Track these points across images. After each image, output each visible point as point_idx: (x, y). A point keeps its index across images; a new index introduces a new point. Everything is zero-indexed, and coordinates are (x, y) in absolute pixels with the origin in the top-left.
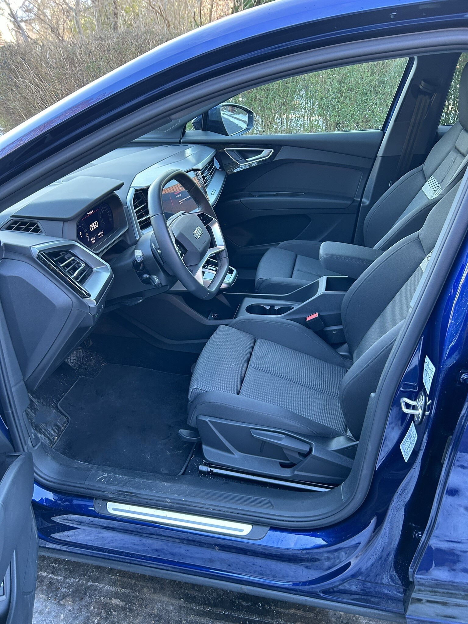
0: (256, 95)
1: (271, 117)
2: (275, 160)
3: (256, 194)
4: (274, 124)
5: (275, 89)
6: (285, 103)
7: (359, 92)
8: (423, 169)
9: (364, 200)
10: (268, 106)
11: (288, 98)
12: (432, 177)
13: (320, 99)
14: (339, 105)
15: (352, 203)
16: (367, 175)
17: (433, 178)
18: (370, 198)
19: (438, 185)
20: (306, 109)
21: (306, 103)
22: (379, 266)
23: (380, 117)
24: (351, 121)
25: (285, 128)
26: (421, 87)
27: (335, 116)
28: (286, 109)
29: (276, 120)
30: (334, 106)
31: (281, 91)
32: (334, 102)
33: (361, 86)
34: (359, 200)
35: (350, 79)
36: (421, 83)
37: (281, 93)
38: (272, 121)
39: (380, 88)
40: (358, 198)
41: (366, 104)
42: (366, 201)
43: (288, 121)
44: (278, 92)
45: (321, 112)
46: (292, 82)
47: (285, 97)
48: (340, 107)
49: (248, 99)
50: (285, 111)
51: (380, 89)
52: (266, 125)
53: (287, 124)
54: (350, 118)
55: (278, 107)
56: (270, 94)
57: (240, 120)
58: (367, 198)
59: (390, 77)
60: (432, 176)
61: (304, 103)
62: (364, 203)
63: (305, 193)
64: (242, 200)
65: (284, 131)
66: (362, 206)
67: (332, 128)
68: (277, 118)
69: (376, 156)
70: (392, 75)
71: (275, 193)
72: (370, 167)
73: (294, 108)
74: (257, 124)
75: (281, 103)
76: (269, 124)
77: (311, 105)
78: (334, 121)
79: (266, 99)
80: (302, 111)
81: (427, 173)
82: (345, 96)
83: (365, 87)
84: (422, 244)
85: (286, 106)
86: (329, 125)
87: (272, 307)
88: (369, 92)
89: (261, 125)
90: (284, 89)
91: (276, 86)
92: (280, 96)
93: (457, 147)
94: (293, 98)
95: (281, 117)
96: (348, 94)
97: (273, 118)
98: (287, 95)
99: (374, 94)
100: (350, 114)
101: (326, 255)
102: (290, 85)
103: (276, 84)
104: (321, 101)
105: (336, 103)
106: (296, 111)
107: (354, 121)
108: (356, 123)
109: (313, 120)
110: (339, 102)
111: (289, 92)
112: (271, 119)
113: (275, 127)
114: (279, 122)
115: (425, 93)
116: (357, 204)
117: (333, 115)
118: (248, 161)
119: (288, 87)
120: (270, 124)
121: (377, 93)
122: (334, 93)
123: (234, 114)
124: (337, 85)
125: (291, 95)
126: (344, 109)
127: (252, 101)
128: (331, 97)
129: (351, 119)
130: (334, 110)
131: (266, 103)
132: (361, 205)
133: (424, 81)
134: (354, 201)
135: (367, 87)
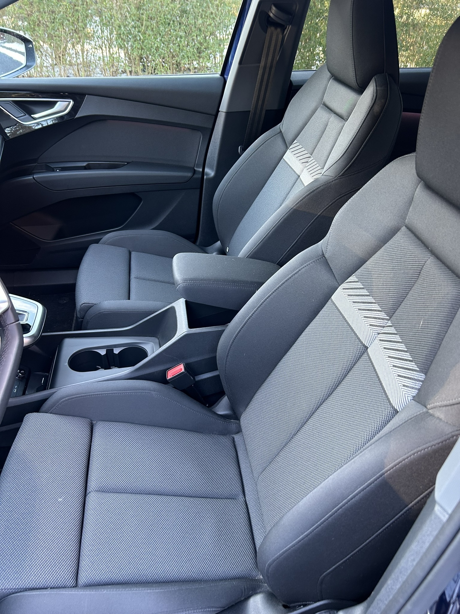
0: (38, 19)
1: (62, 47)
2: (77, 116)
3: (57, 166)
4: (67, 55)
5: (62, 13)
6: (77, 30)
7: (161, 21)
8: (281, 132)
9: (207, 170)
10: (56, 33)
11: (79, 24)
12: (296, 143)
13: (117, 28)
14: (141, 36)
15: (193, 176)
16: (208, 137)
17: (298, 144)
18: (215, 168)
19: (308, 155)
20: (103, 38)
21: (102, 32)
22: (268, 298)
23: (187, 51)
24: (157, 55)
25: (81, 60)
26: (271, 15)
27: (138, 48)
28: (80, 38)
29: (69, 50)
30: (135, 36)
31: (70, 15)
32: (134, 31)
33: (162, 15)
34: (201, 170)
35: (149, 5)
36: (270, 9)
37: (70, 17)
38: (64, 51)
39: (183, 18)
40: (200, 168)
41: (171, 36)
42: (210, 172)
43: (84, 52)
44: (66, 16)
45: (121, 43)
46: (81, 4)
47: (76, 23)
48: (142, 38)
49: (29, 23)
50: (78, 40)
51: (183, 20)
52: (57, 56)
53: (83, 56)
54: (155, 51)
55: (69, 35)
56: (57, 18)
57: (16, 51)
58: (211, 168)
59: (192, 7)
60: (295, 141)
61: (100, 31)
62: (207, 174)
63: (128, 163)
64: (36, 178)
65: (80, 64)
66: (206, 179)
67: (136, 63)
68: (69, 49)
69: (218, 111)
70: (194, 3)
71: (84, 164)
72: (211, 127)
73: (88, 37)
74: (46, 55)
75: (72, 30)
76: (61, 55)
77: (108, 34)
78: (137, 55)
79: (53, 25)
80: (98, 41)
81: (289, 137)
82: (146, 25)
83: (167, 15)
84: (331, 266)
85: (78, 34)
86: (132, 58)
87: (110, 350)
88: (172, 22)
89: (51, 57)
90: (73, 12)
91: (63, 9)
92: (69, 21)
93: (328, 103)
94: (86, 25)
95: (74, 48)
96: (149, 23)
97: (65, 48)
98: (78, 20)
99: (177, 24)
100: (154, 47)
101: (185, 280)
102: (79, 8)
103: (62, 6)
104: (119, 29)
105: (137, 33)
106: (91, 40)
107: (159, 55)
108: (162, 58)
109: (113, 53)
110: (139, 32)
111: (80, 17)
112: (62, 49)
113: (68, 59)
114: (73, 54)
115: (276, 25)
116: (200, 176)
117: (135, 47)
118: (35, 119)
119: (77, 10)
120: (63, 55)
121: (180, 24)
122: (133, 20)
123: (4, 42)
124: (134, 11)
125: (82, 20)
126: (146, 41)
127: (34, 25)
128: (130, 25)
129: (156, 53)
130: (135, 41)
131: (53, 29)
132: (205, 177)
133: (276, 6)
134: (195, 172)
135: (169, 17)
